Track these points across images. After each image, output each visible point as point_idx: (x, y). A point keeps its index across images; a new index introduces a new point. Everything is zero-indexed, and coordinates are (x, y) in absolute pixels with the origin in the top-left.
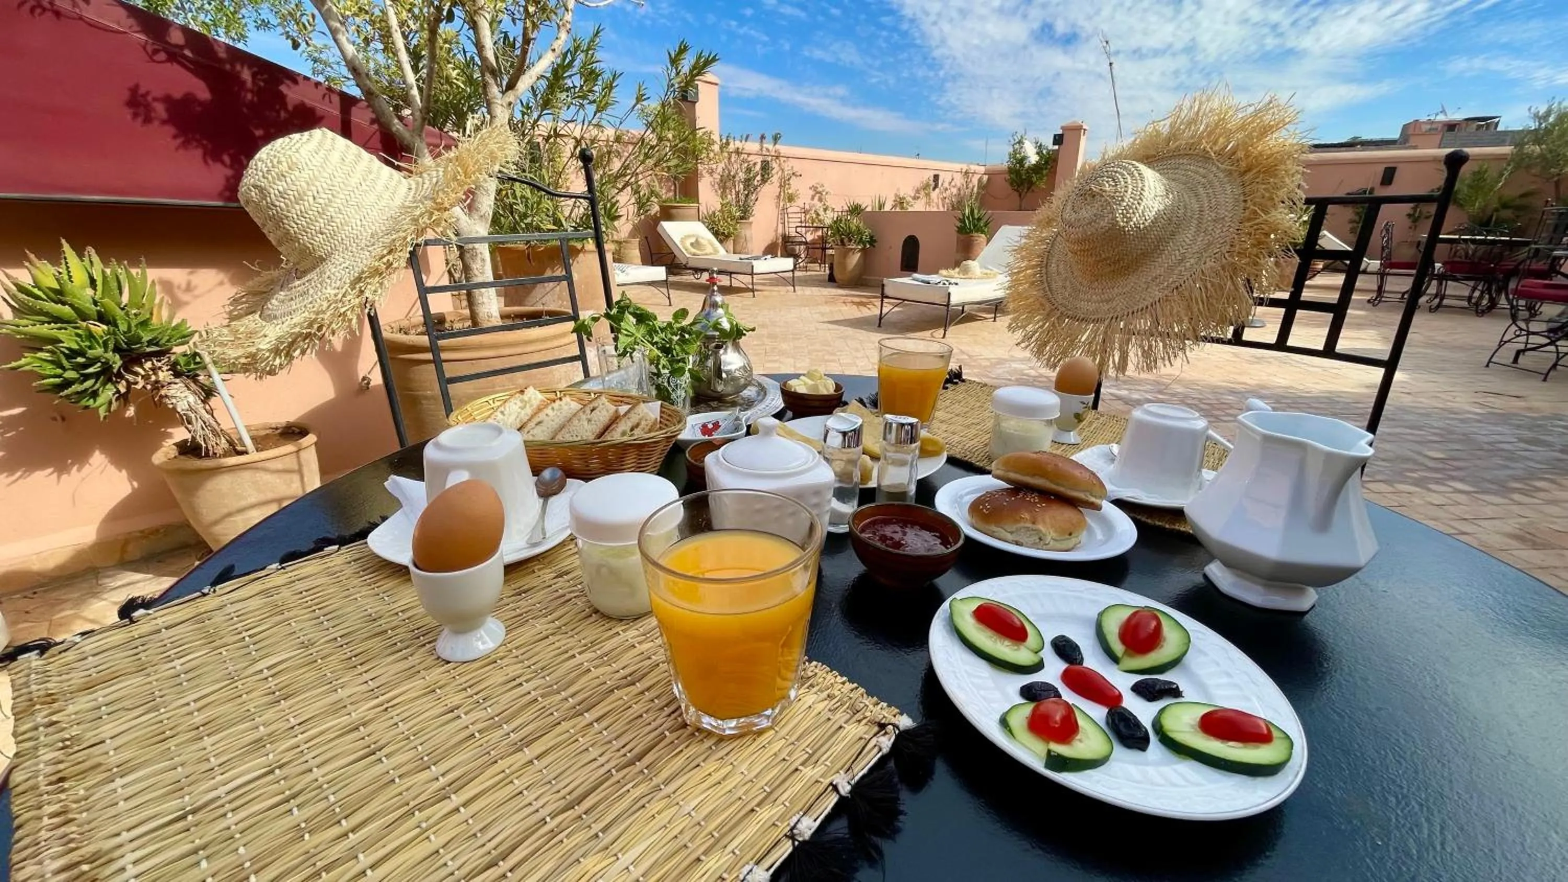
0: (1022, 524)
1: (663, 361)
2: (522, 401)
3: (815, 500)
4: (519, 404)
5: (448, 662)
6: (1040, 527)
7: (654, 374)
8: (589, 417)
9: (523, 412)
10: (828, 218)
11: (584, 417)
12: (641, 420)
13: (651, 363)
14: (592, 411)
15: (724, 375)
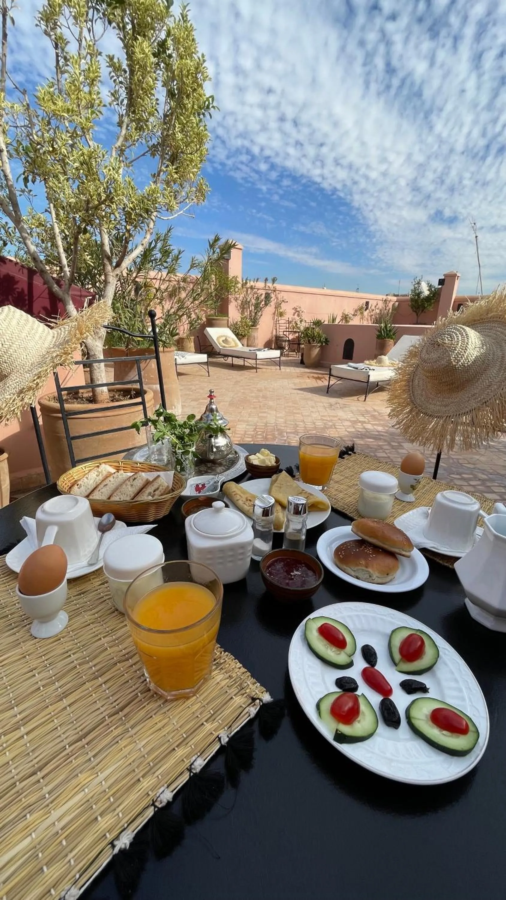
0: (360, 568)
1: (179, 445)
2: (98, 471)
3: (241, 551)
4: (96, 473)
5: (36, 638)
6: (370, 570)
7: (174, 452)
8: (132, 483)
9: (98, 478)
10: (302, 326)
11: (129, 483)
12: (159, 486)
13: (173, 446)
14: (134, 480)
15: (215, 450)
